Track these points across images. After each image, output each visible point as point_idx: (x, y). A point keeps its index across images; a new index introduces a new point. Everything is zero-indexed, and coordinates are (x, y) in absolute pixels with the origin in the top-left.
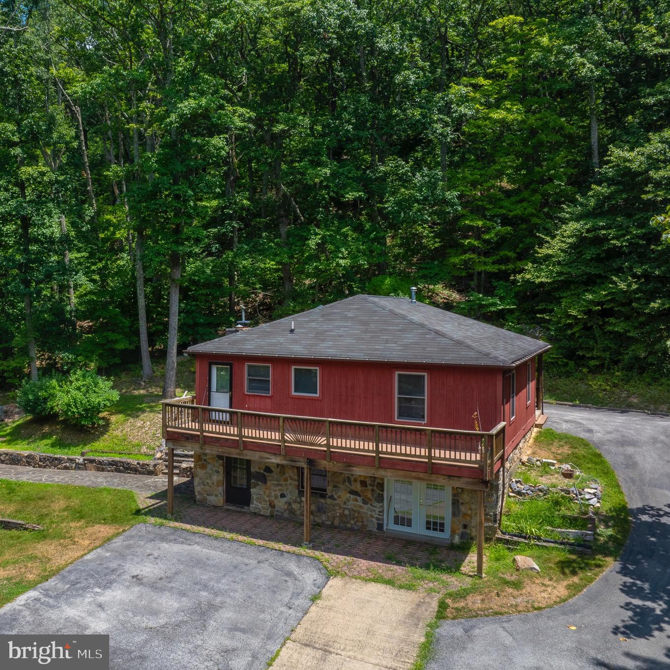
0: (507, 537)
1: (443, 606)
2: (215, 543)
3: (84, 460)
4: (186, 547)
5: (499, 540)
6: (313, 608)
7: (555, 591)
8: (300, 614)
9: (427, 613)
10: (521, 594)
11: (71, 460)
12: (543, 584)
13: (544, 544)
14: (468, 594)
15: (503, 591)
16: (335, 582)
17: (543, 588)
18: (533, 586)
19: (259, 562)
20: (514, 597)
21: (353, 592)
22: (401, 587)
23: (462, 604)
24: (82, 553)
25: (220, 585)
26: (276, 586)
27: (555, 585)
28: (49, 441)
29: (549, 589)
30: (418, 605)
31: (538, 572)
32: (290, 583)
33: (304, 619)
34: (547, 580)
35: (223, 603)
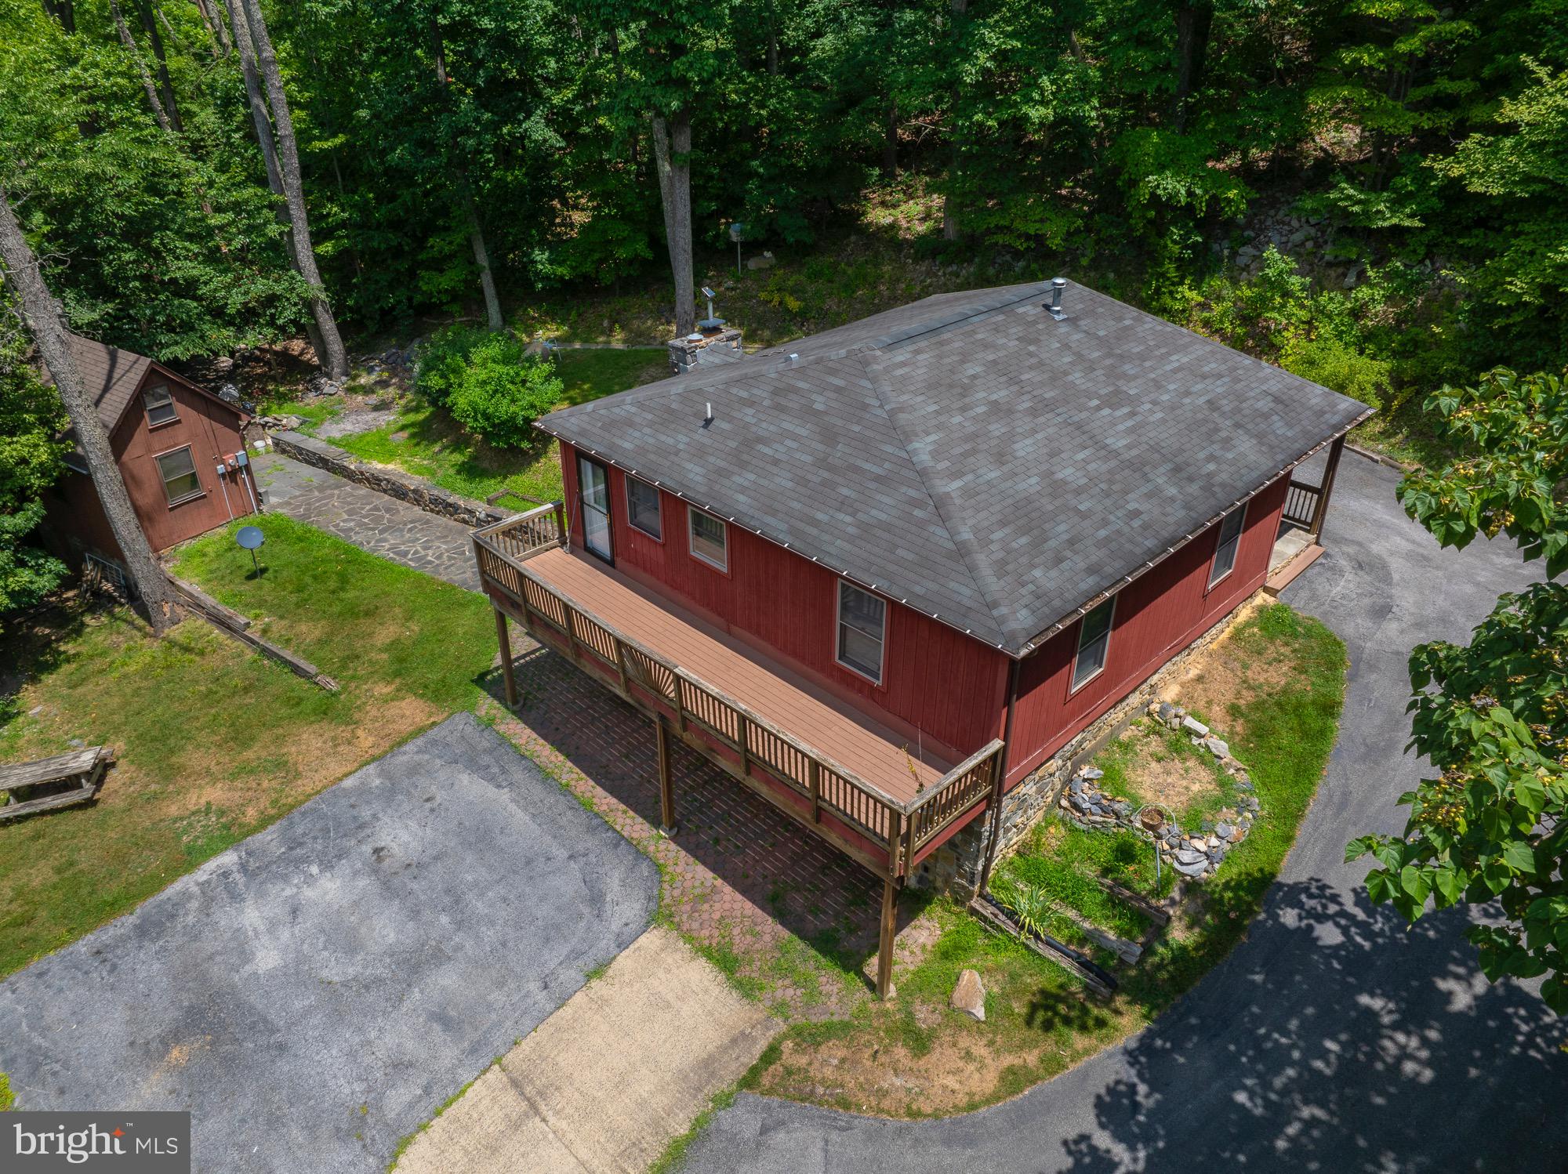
0: (988, 911)
1: (771, 1054)
2: (537, 791)
3: (488, 516)
4: (491, 791)
5: (973, 912)
6: (579, 998)
7: (977, 1076)
8: (550, 1007)
9: (733, 1066)
10: (911, 1069)
11: (471, 512)
12: (968, 1056)
13: (1041, 949)
14: (829, 1039)
15: (887, 1052)
16: (651, 940)
17: (961, 1064)
18: (950, 1051)
19: (571, 857)
20: (895, 1070)
21: (661, 974)
22: (739, 985)
23: (803, 1061)
24: (349, 769)
25: (479, 904)
26: (557, 927)
27: (988, 1061)
28: (458, 458)
29: (971, 1067)
30: (734, 1041)
31: (978, 1021)
32: (582, 924)
33: (551, 1020)
34: (984, 1041)
35: (459, 948)
